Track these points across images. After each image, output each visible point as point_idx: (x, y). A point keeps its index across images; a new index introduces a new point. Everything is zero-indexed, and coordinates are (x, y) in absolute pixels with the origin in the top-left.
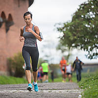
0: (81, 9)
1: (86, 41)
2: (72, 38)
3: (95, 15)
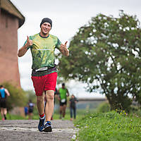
0: (81, 33)
1: (85, 71)
2: (68, 68)
3: (98, 41)
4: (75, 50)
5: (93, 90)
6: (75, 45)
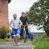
0: (34, 5)
1: (36, 21)
3: (41, 8)
4: (32, 13)
5: (40, 29)
6: (32, 10)
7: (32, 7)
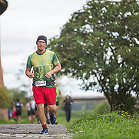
0: (74, 19)
1: (80, 65)
4: (67, 41)
5: (90, 88)
6: (67, 34)
7: (67, 25)
